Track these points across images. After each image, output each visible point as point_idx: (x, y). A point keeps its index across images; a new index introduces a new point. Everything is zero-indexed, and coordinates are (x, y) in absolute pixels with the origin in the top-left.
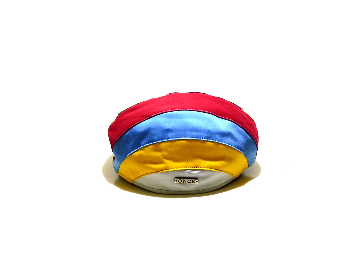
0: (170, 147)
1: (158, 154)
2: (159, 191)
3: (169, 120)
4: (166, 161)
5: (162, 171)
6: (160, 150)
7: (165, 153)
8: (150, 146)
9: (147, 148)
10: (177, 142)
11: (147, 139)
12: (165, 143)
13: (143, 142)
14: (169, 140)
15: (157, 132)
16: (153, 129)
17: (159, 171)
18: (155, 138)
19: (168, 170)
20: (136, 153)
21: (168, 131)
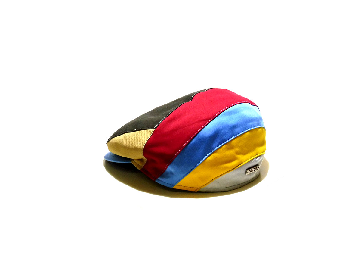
0: (240, 142)
1: (231, 152)
2: (231, 188)
3: (230, 117)
4: (239, 156)
5: (238, 167)
6: (232, 148)
7: (237, 149)
8: (223, 146)
9: (220, 150)
10: (244, 135)
11: (219, 140)
12: (235, 139)
13: (214, 146)
14: (238, 135)
15: (226, 131)
16: (222, 129)
17: (234, 168)
18: (225, 137)
19: (242, 164)
20: (210, 158)
21: (234, 127)
